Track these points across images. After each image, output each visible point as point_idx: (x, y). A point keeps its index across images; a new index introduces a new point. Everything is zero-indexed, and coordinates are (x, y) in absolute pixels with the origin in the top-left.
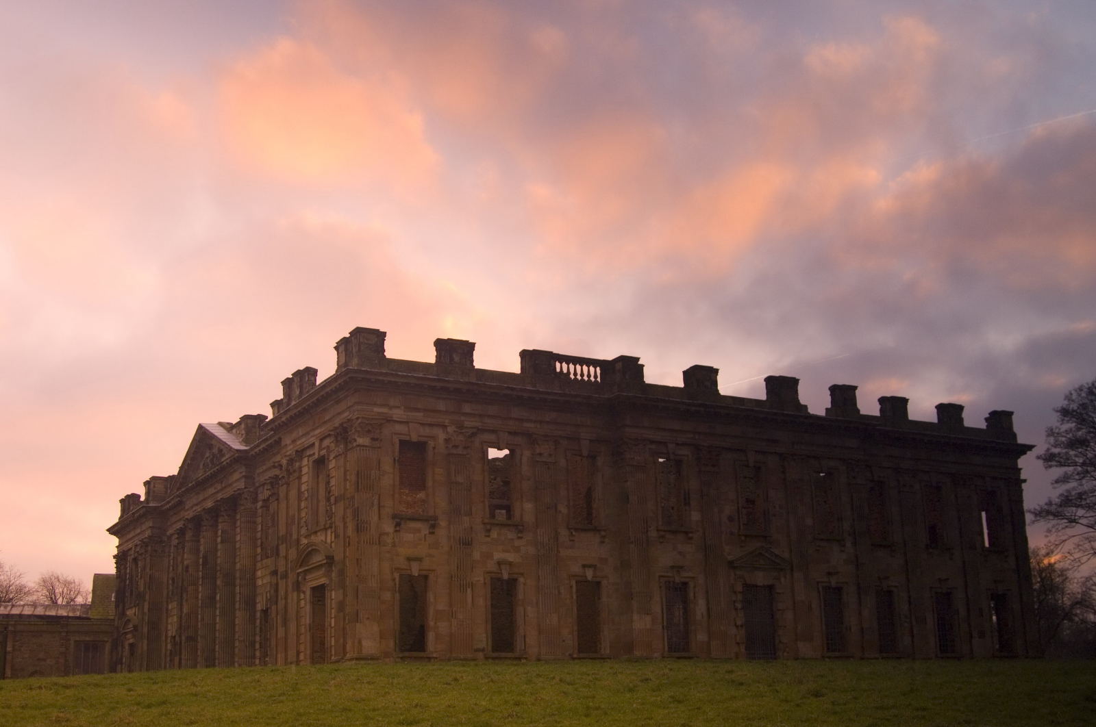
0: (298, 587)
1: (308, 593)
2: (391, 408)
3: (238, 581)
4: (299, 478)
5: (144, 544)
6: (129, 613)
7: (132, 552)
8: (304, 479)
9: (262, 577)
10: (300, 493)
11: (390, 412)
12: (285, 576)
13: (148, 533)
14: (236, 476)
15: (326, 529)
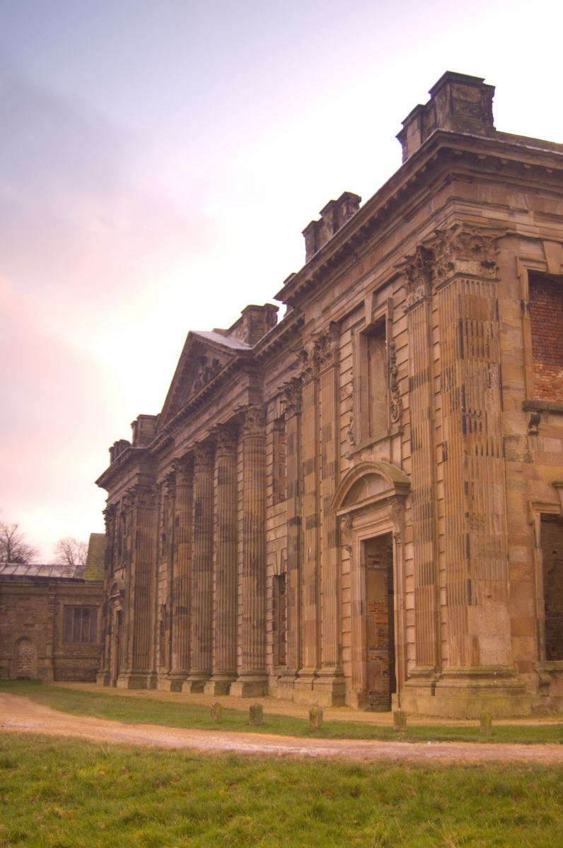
0: (337, 539)
1: (358, 549)
2: (512, 212)
3: (241, 536)
4: (337, 365)
5: (131, 495)
6: (118, 575)
7: (120, 506)
8: (345, 366)
9: (276, 528)
10: (338, 389)
11: (512, 219)
12: (315, 523)
13: (135, 481)
14: (238, 390)
15: (391, 438)
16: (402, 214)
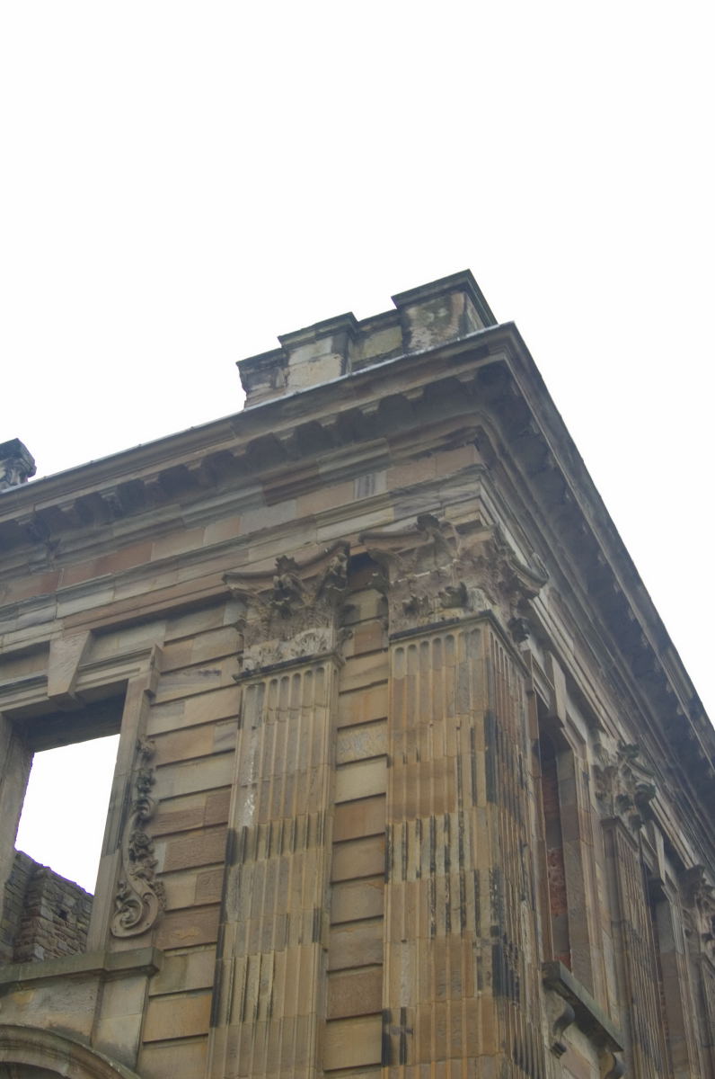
15: (106, 978)
16: (263, 482)
